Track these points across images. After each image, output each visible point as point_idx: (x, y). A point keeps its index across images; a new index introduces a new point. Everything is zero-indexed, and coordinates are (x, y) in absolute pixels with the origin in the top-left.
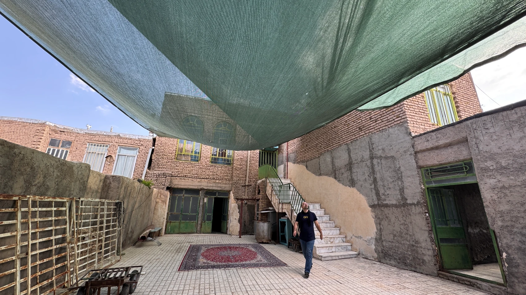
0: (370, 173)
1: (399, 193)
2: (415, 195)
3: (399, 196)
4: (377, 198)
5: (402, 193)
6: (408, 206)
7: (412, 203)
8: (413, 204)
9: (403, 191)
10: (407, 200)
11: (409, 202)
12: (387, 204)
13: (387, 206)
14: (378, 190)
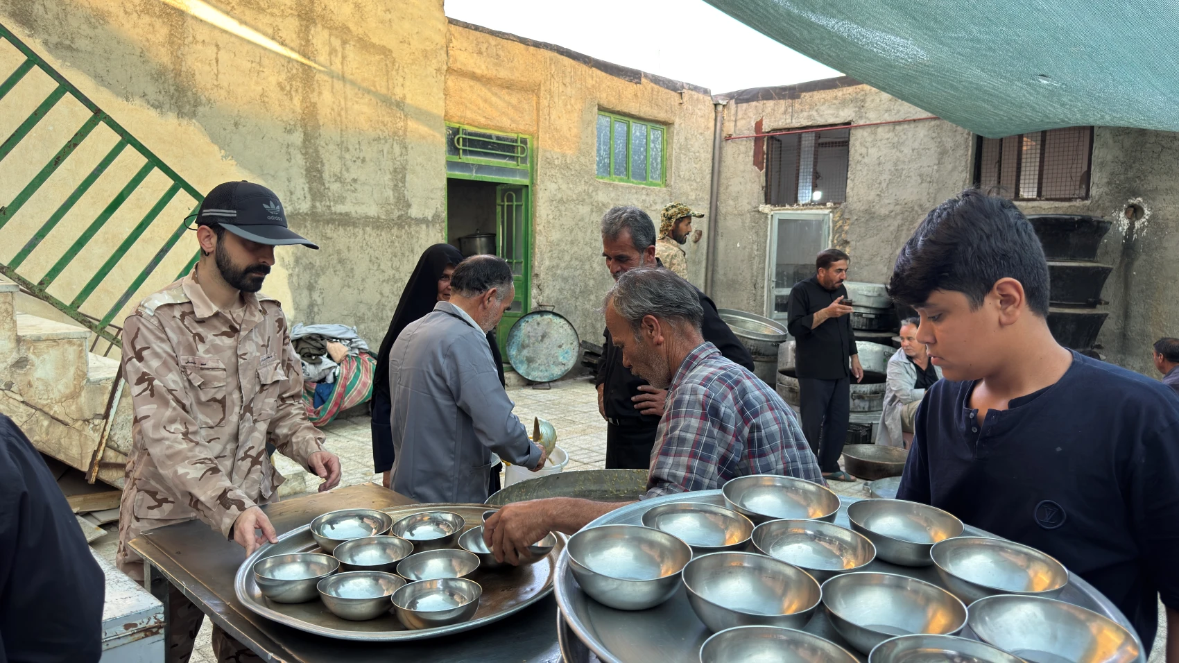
0: (291, 78)
1: (391, 184)
2: (432, 196)
3: (390, 193)
4: (310, 189)
5: (400, 185)
6: (410, 226)
7: (421, 217)
8: (424, 221)
9: (404, 177)
10: (409, 206)
11: (414, 212)
12: (347, 214)
13: (345, 221)
14: (318, 156)
